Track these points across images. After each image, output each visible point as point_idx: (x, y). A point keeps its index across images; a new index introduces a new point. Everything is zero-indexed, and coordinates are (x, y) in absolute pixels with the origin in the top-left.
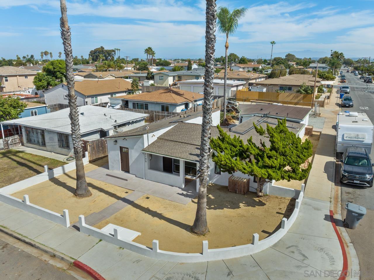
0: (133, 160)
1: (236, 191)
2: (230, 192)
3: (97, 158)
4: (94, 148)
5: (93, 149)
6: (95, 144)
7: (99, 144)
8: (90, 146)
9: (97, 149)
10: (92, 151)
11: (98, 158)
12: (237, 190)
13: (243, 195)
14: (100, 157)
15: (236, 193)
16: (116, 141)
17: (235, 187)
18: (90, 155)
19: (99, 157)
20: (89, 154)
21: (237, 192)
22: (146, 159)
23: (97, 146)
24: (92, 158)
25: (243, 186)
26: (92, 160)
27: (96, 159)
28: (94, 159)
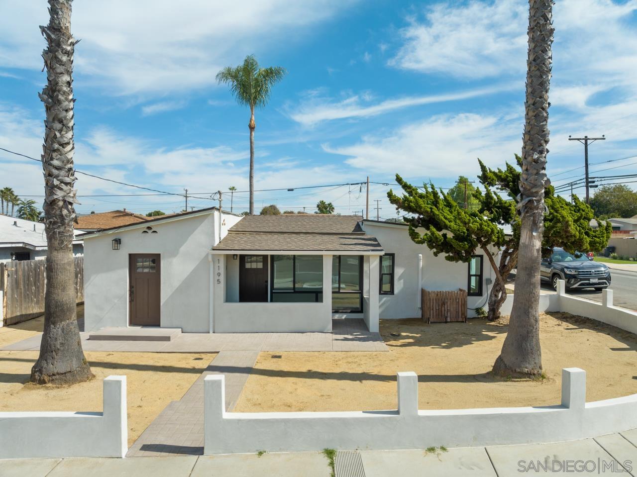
0: (176, 284)
1: (446, 318)
2: (431, 323)
3: (24, 313)
4: (17, 282)
5: (16, 284)
6: (20, 273)
7: (29, 275)
8: (8, 275)
9: (24, 287)
10: (12, 290)
11: (26, 315)
12: (449, 314)
13: (463, 322)
14: (31, 312)
15: (446, 322)
16: (118, 241)
17: (443, 308)
18: (7, 302)
19: (28, 313)
20: (5, 299)
21: (449, 320)
22: (219, 274)
23: (24, 280)
24: (12, 312)
25: (460, 303)
26: (11, 318)
27: (22, 316)
28: (16, 317)
